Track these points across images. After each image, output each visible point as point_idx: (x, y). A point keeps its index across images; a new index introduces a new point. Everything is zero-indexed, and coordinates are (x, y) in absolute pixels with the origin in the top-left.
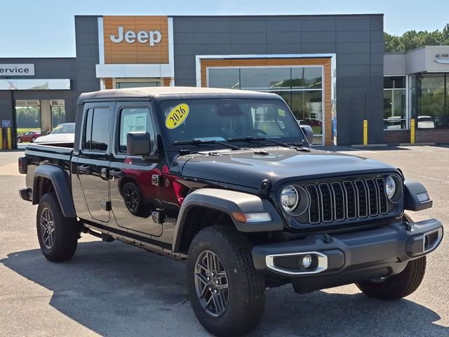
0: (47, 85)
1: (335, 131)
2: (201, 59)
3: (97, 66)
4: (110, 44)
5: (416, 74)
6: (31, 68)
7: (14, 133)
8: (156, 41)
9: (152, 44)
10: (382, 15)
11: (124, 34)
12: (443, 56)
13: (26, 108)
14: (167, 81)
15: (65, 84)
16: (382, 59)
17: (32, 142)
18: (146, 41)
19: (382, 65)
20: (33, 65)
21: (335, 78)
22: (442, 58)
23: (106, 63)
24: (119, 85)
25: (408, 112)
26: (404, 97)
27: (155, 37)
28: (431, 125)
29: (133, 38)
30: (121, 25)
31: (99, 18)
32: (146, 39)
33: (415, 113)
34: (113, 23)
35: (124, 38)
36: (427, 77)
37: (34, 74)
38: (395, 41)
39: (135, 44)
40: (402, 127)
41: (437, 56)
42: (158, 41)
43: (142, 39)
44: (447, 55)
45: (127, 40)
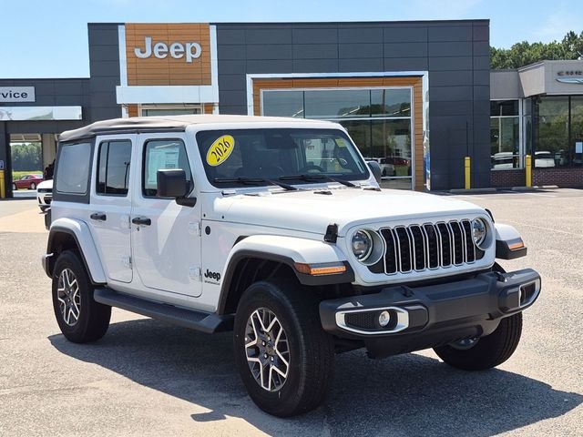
0: (51, 114)
1: (429, 172)
2: (253, 79)
3: (117, 87)
4: (134, 60)
5: (532, 96)
6: (30, 92)
7: (8, 177)
8: (194, 56)
9: (189, 59)
10: (488, 21)
11: (153, 47)
12: (567, 73)
13: (21, 144)
14: (208, 108)
15: (75, 112)
16: (488, 78)
17: (30, 189)
18: (181, 56)
19: (489, 86)
20: (33, 88)
21: (428, 103)
22: (565, 76)
23: (129, 85)
24: (146, 113)
25: (522, 145)
26: (516, 127)
27: (193, 51)
28: (550, 163)
29: (165, 52)
30: (148, 36)
31: (120, 26)
32: (181, 53)
33: (531, 148)
34: (139, 32)
35: (153, 52)
36: (546, 100)
37: (34, 100)
38: (500, 55)
39: (166, 60)
40: (514, 166)
41: (559, 74)
42: (197, 55)
43: (177, 53)
44: (572, 73)
45: (157, 55)
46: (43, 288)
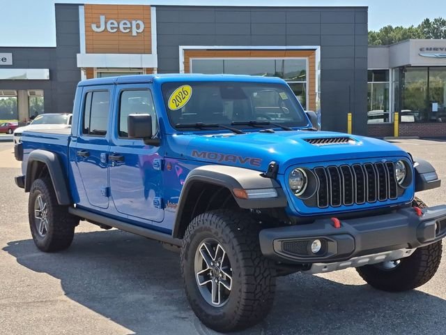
0: (25, 75)
1: (319, 124)
2: (184, 49)
3: (78, 55)
4: (91, 33)
5: (400, 67)
6: (9, 57)
8: (138, 31)
9: (134, 34)
10: (366, 8)
11: (106, 23)
12: (427, 49)
14: (149, 71)
15: (44, 74)
16: (366, 53)
17: (8, 133)
18: (128, 30)
19: (366, 58)
20: (11, 54)
21: (320, 71)
22: (426, 51)
23: (87, 53)
24: (100, 74)
25: (391, 105)
26: (386, 91)
27: (138, 27)
28: (410, 119)
29: (115, 28)
30: (103, 14)
31: (80, 7)
32: (129, 28)
33: (398, 107)
34: (95, 11)
35: (106, 27)
36: (410, 70)
37: (11, 64)
38: (372, 36)
39: (117, 34)
40: (385, 121)
41: (421, 50)
42: (141, 30)
43: (125, 28)
44: (431, 49)
45: (109, 29)
46: (18, 213)
